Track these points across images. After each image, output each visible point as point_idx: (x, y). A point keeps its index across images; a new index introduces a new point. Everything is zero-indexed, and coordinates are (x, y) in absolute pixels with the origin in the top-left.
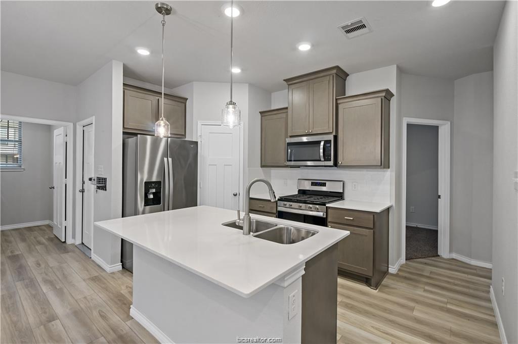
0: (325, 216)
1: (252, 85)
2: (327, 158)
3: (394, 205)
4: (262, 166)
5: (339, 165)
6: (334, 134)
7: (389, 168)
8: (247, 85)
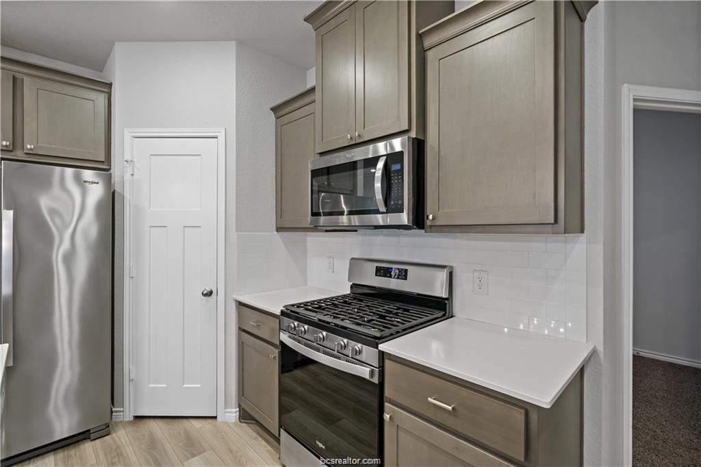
0: (376, 380)
1: (242, 44)
2: (392, 205)
3: (601, 349)
4: (279, 229)
5: (428, 223)
6: (413, 134)
7: (582, 231)
8: (234, 43)
